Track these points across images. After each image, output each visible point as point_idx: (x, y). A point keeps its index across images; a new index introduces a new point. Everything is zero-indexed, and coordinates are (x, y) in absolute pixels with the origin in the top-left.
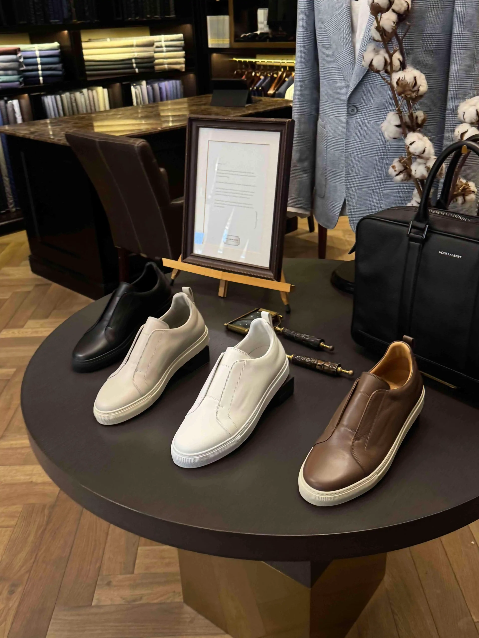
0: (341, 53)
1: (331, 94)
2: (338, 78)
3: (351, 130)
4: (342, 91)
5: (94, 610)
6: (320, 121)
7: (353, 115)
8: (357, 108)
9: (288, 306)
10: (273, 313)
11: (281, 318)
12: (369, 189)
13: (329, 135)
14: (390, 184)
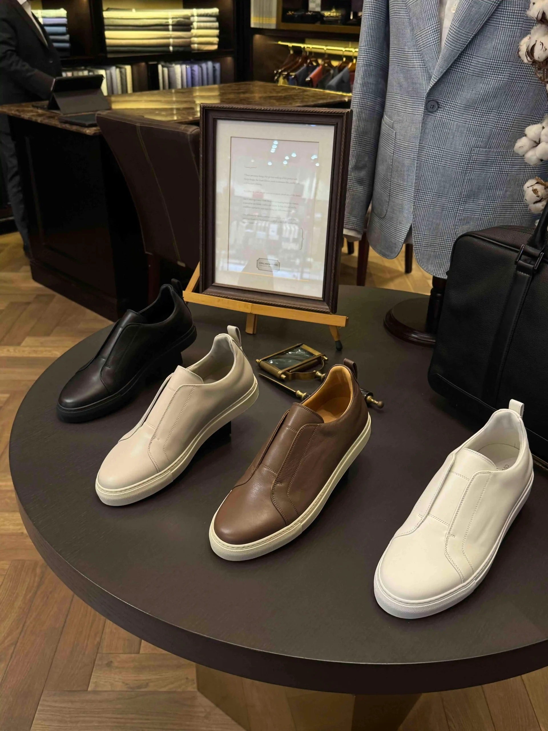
0: (424, 30)
1: (405, 84)
2: (416, 63)
3: (427, 131)
4: (420, 81)
5: (89, 697)
6: (386, 119)
7: (432, 112)
8: (438, 103)
9: (339, 342)
10: (317, 353)
11: (325, 360)
12: (443, 210)
13: (398, 137)
14: (470, 205)
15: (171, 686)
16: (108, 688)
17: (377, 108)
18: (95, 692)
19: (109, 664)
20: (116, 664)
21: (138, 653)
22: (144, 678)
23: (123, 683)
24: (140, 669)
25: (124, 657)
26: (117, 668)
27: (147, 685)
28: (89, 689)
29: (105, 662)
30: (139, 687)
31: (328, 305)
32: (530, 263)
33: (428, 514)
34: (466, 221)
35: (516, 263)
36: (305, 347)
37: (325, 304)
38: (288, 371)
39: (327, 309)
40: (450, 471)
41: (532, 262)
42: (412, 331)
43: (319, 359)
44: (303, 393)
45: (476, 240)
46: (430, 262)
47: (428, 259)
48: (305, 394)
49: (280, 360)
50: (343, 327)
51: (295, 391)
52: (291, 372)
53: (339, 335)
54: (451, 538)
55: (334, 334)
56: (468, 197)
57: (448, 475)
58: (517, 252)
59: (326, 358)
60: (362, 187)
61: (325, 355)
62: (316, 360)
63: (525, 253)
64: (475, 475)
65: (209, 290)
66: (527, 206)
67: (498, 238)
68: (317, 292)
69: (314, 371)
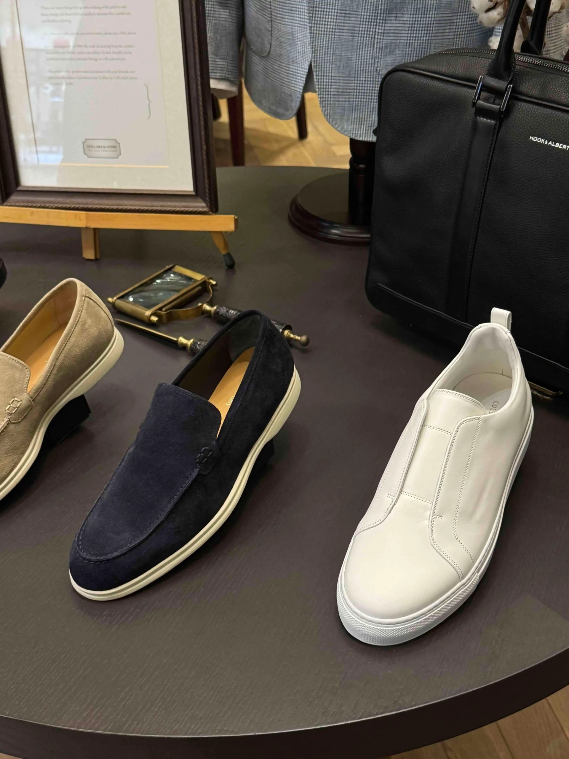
9: (229, 255)
10: (199, 277)
11: (213, 286)
14: (393, 24)
31: (205, 201)
32: (493, 103)
33: (401, 491)
35: (474, 104)
36: (179, 269)
37: (200, 200)
38: (161, 309)
39: (203, 207)
40: (423, 425)
41: (497, 101)
42: (332, 224)
43: (204, 284)
44: (189, 339)
45: (411, 76)
46: (345, 118)
47: (342, 115)
48: (192, 341)
49: (144, 294)
50: (231, 233)
51: (175, 339)
52: (166, 311)
53: (226, 245)
54: (437, 520)
55: (219, 243)
56: (389, 11)
57: (421, 432)
58: (474, 88)
59: (214, 283)
60: (228, 11)
61: (211, 278)
62: (199, 288)
63: (486, 88)
64: (459, 426)
67: (443, 69)
68: (186, 184)
69: (200, 304)
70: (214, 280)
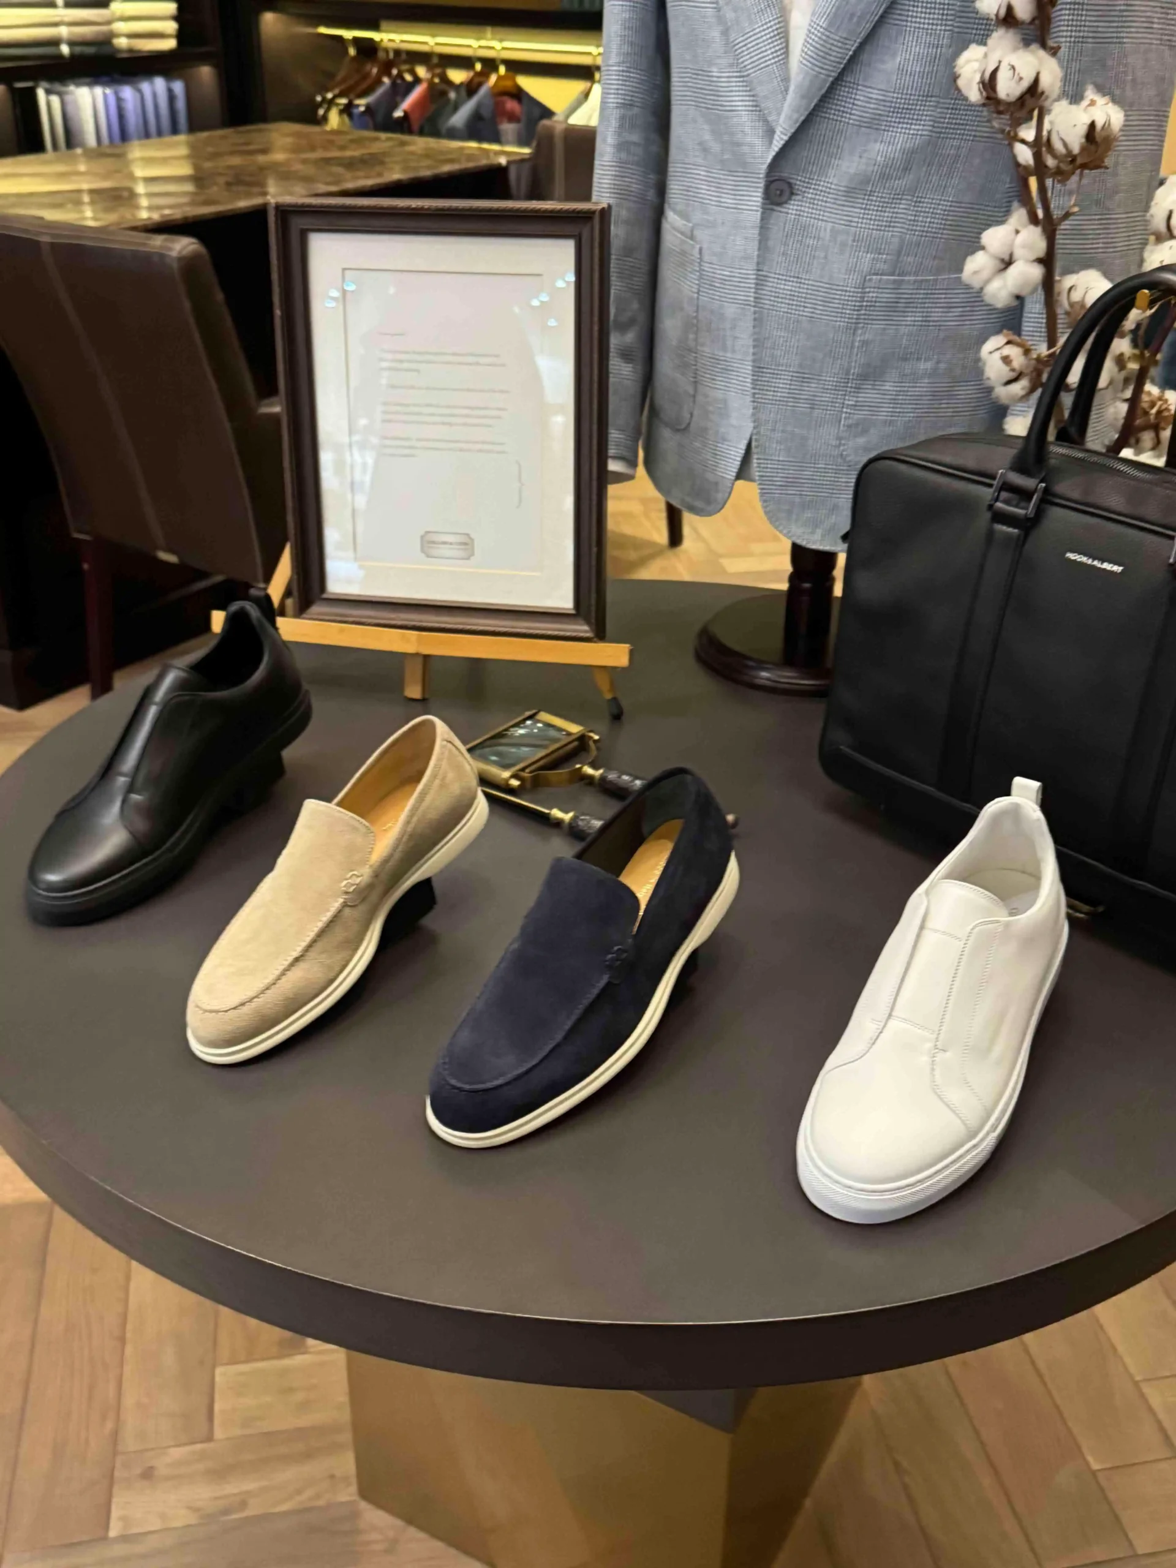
0: (751, 34)
1: (716, 147)
2: (738, 102)
3: (771, 243)
4: (748, 139)
5: (119, 1550)
6: (672, 219)
7: (779, 204)
8: (790, 185)
9: (615, 700)
10: (575, 729)
11: (595, 741)
12: (813, 408)
13: (706, 258)
14: (869, 395)
15: (299, 1498)
16: (155, 1524)
17: (651, 195)
18: (124, 1538)
19: (148, 1474)
20: (162, 1470)
21: (210, 1438)
22: (235, 1491)
23: (189, 1508)
24: (220, 1473)
25: (177, 1453)
26: (168, 1478)
27: (243, 1505)
28: (112, 1534)
29: (138, 1471)
30: (226, 1512)
31: (588, 623)
32: (1016, 506)
33: (890, 1015)
34: (860, 428)
35: (990, 507)
36: (544, 716)
37: (583, 622)
38: (523, 770)
39: (586, 632)
40: (922, 927)
41: (1023, 504)
42: (761, 665)
43: (582, 739)
44: (566, 812)
45: (903, 467)
47: (789, 512)
48: (571, 814)
49: (501, 748)
50: (623, 669)
51: (547, 811)
52: (531, 772)
53: (613, 686)
54: (940, 1057)
55: (603, 683)
56: (864, 377)
57: (918, 936)
58: (990, 486)
59: (596, 737)
60: (631, 365)
61: (591, 731)
62: (576, 743)
63: (1007, 487)
64: (972, 929)
65: (315, 609)
66: (990, 390)
67: (948, 459)
68: (563, 598)
69: (578, 766)
70: (596, 733)
